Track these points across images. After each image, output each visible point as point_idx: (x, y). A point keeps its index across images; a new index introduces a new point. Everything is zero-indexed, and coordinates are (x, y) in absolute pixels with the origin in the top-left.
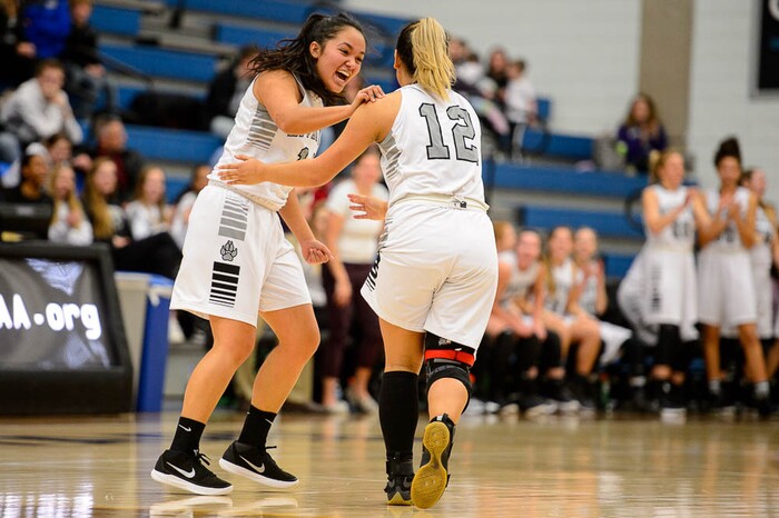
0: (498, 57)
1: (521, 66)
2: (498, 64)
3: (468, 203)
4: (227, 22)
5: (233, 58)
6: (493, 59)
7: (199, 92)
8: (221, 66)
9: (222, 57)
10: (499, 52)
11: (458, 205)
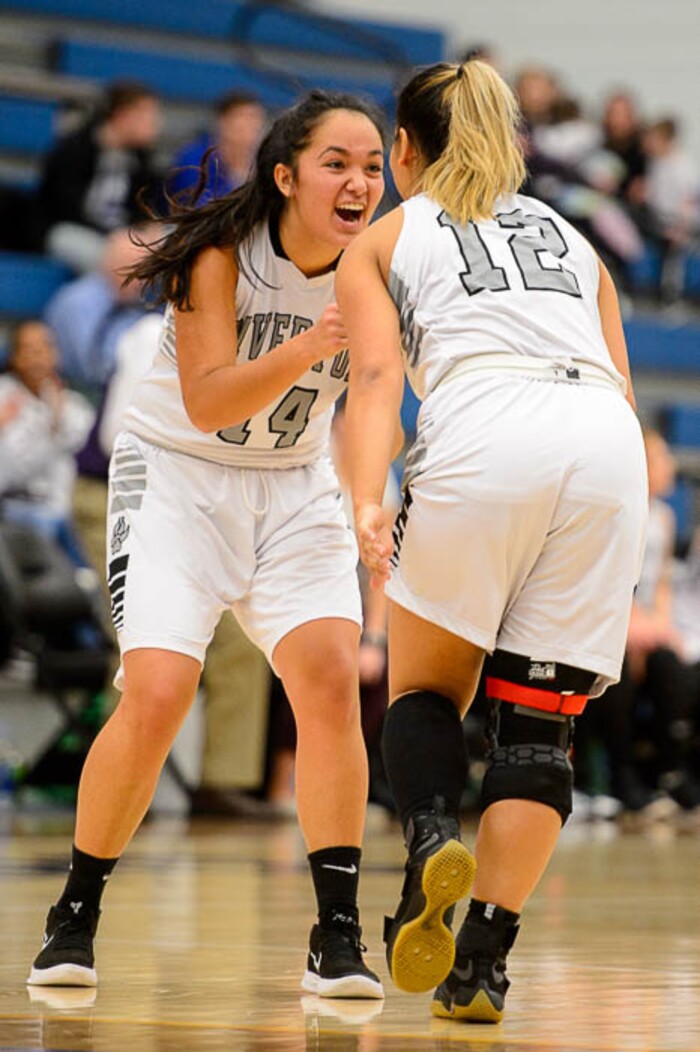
0: (620, 109)
1: (669, 128)
2: (621, 121)
3: (582, 369)
4: (79, 35)
5: (91, 107)
6: (609, 112)
7: (23, 174)
8: (68, 123)
9: (69, 104)
10: (621, 98)
11: (563, 375)
